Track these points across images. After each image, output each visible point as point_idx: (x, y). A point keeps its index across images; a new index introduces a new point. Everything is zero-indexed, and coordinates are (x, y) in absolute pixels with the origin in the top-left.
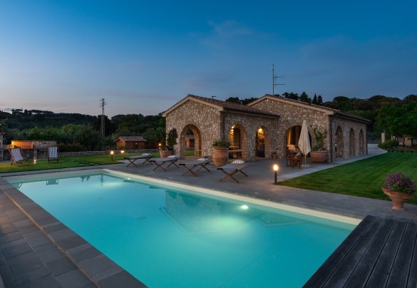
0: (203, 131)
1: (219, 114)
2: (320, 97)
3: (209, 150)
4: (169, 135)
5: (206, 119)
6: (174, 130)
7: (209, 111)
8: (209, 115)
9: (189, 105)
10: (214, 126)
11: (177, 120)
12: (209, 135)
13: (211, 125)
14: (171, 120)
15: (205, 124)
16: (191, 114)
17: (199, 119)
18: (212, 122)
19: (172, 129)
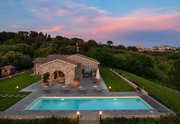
0: (66, 74)
1: (74, 67)
3: (69, 81)
4: (44, 75)
5: (67, 69)
6: (48, 73)
7: (69, 66)
8: (69, 68)
9: (57, 62)
10: (71, 72)
11: (49, 68)
12: (69, 75)
13: (70, 72)
14: (45, 68)
15: (67, 71)
16: (59, 67)
17: (64, 69)
18: (71, 70)
19: (46, 72)
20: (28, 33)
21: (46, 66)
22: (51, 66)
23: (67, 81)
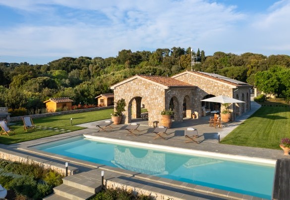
1: (164, 91)
2: (203, 52)
3: (155, 116)
4: (118, 104)
5: (152, 93)
6: (123, 101)
7: (155, 87)
8: (155, 91)
9: (136, 81)
10: (159, 99)
11: (125, 92)
12: (155, 105)
13: (156, 98)
14: (119, 92)
15: (152, 97)
16: (138, 89)
17: (146, 93)
18: (158, 96)
19: (120, 99)
20: (170, 51)
21: (120, 88)
22: (128, 88)
23: (152, 115)
